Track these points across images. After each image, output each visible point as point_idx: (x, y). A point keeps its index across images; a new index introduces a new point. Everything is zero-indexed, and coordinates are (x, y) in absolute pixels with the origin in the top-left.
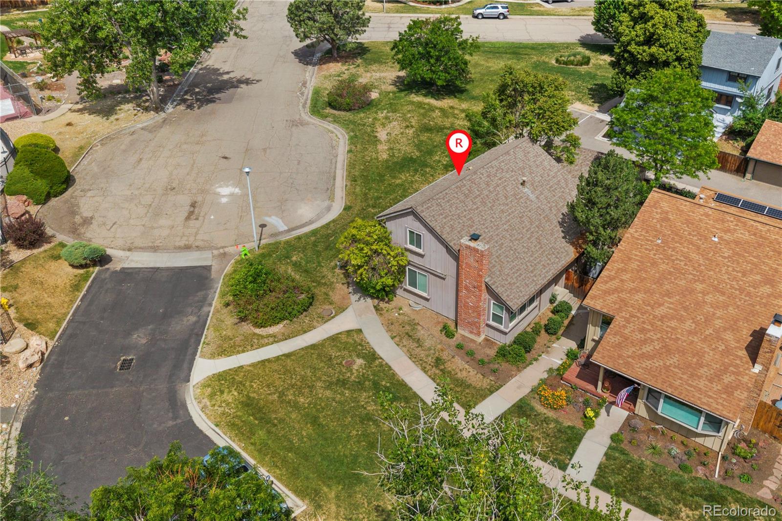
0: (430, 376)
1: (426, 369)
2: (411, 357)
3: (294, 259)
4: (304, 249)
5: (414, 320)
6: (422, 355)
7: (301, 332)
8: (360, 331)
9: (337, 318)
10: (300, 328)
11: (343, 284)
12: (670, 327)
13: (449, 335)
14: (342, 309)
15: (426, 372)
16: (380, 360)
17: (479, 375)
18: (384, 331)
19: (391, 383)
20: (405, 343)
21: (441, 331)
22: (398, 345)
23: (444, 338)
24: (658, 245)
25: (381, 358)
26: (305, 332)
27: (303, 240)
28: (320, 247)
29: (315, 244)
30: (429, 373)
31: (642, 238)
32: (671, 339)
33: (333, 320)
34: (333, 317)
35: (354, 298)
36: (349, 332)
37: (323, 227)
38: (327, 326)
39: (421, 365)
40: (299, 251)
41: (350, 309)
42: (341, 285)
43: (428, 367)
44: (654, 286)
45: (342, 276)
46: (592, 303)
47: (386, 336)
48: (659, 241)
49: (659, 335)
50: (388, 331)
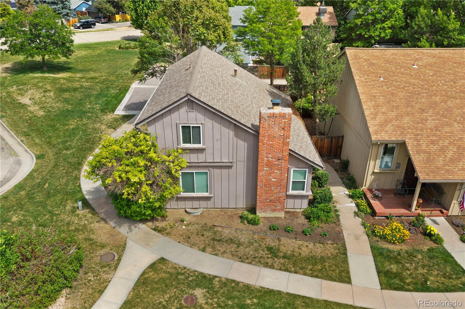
0: (280, 269)
1: (270, 264)
2: (242, 259)
3: (14, 219)
4: (21, 206)
5: (206, 224)
6: (251, 253)
7: (97, 295)
8: (162, 260)
9: (124, 259)
10: (90, 291)
11: (97, 222)
12: (448, 132)
13: (253, 222)
14: (122, 248)
15: (272, 267)
16: (217, 279)
17: (318, 245)
18: (189, 248)
19: (256, 297)
20: (222, 250)
21: (241, 222)
22: (216, 255)
23: (251, 227)
24: (383, 82)
25: (216, 277)
26: (101, 292)
27: (11, 198)
28: (39, 197)
29: (30, 197)
30: (276, 266)
31: (368, 80)
32: (457, 140)
33: (122, 262)
34: (119, 260)
35: (124, 230)
36: (152, 266)
37: (26, 179)
38: (121, 271)
39: (260, 262)
40: (16, 210)
41: (129, 243)
42: (97, 225)
43: (270, 261)
44: (408, 109)
45: (90, 215)
46: (379, 136)
47: (195, 253)
48: (382, 79)
49: (447, 141)
50: (192, 245)
